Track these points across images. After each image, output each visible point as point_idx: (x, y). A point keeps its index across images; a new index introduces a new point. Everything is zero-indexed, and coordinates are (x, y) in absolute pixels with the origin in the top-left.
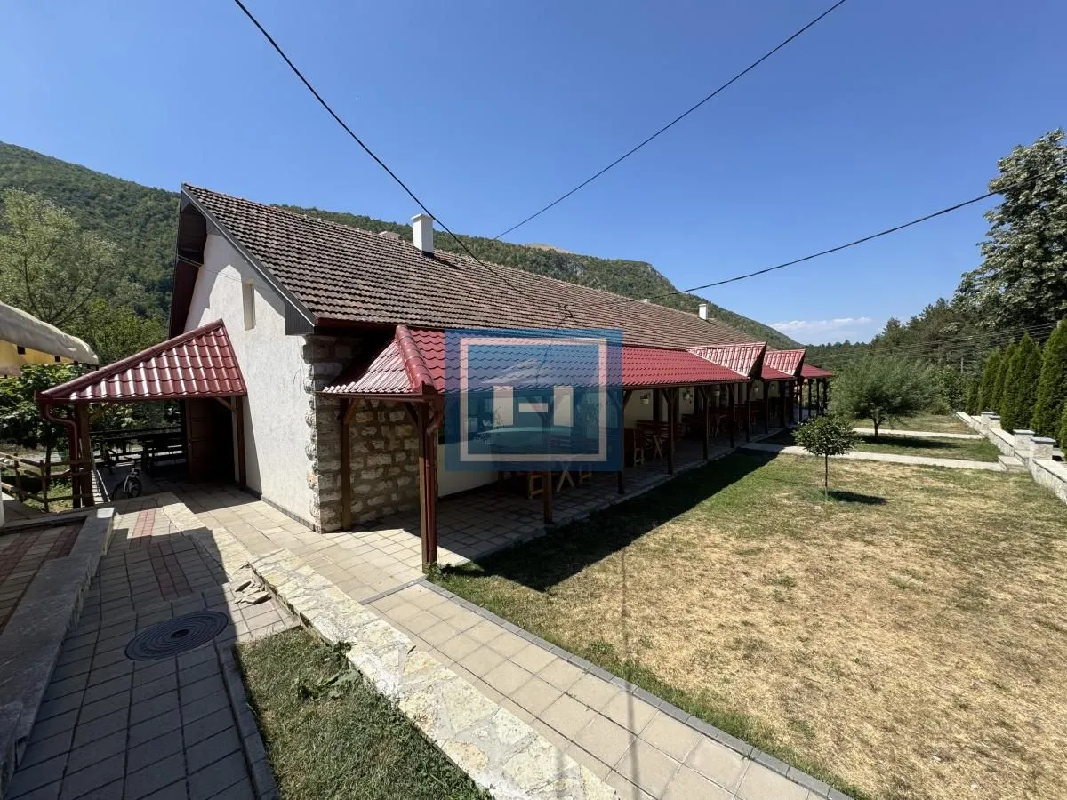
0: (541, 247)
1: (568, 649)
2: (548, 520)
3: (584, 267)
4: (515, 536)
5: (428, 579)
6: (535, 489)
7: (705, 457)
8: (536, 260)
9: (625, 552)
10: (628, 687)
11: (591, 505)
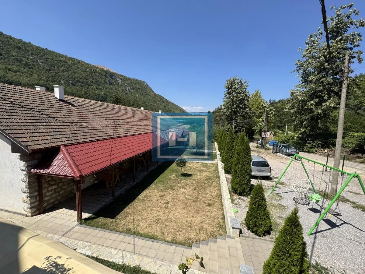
0: (103, 68)
1: (121, 232)
2: (113, 196)
3: (121, 79)
4: (104, 203)
5: (80, 224)
6: (108, 185)
7: (157, 164)
8: (101, 73)
9: (134, 202)
10: (134, 236)
11: (126, 187)
